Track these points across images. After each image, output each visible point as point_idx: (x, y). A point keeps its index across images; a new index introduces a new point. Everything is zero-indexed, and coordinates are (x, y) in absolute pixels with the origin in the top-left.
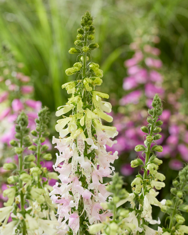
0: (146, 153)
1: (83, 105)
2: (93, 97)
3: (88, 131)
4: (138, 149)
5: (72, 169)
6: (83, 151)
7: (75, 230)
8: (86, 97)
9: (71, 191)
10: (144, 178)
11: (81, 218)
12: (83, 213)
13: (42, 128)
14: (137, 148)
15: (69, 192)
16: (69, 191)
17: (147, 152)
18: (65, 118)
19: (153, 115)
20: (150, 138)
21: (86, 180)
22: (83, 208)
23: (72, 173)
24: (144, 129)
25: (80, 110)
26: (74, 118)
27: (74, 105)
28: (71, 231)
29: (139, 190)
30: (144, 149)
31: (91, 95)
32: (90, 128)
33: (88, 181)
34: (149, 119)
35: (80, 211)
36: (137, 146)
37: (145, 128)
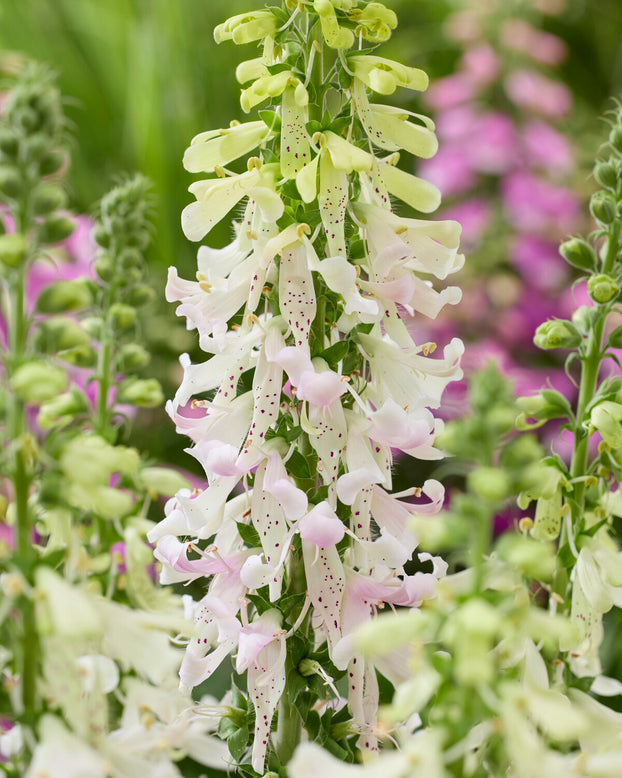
0: (584, 358)
1: (311, 118)
2: (355, 80)
3: (329, 236)
4: (552, 338)
5: (257, 412)
6: (308, 328)
7: (263, 699)
8: (323, 88)
9: (247, 523)
10: (572, 473)
11: (293, 644)
12: (299, 621)
13: (119, 269)
14: (544, 332)
15: (240, 526)
16: (241, 520)
17: (588, 353)
18: (227, 176)
19: (615, 189)
20: (605, 284)
21: (320, 467)
22: (301, 599)
23: (256, 432)
24: (578, 251)
25: (295, 139)
26: (269, 176)
27: (269, 125)
28: (246, 709)
29: (553, 525)
30: (577, 341)
31: (345, 73)
32: (342, 225)
33: (326, 470)
34: (600, 203)
35: (289, 613)
36: (544, 325)
37: (581, 247)
